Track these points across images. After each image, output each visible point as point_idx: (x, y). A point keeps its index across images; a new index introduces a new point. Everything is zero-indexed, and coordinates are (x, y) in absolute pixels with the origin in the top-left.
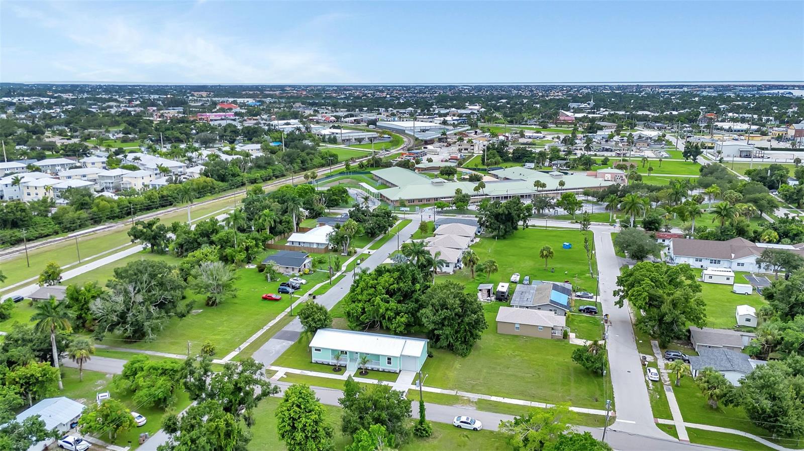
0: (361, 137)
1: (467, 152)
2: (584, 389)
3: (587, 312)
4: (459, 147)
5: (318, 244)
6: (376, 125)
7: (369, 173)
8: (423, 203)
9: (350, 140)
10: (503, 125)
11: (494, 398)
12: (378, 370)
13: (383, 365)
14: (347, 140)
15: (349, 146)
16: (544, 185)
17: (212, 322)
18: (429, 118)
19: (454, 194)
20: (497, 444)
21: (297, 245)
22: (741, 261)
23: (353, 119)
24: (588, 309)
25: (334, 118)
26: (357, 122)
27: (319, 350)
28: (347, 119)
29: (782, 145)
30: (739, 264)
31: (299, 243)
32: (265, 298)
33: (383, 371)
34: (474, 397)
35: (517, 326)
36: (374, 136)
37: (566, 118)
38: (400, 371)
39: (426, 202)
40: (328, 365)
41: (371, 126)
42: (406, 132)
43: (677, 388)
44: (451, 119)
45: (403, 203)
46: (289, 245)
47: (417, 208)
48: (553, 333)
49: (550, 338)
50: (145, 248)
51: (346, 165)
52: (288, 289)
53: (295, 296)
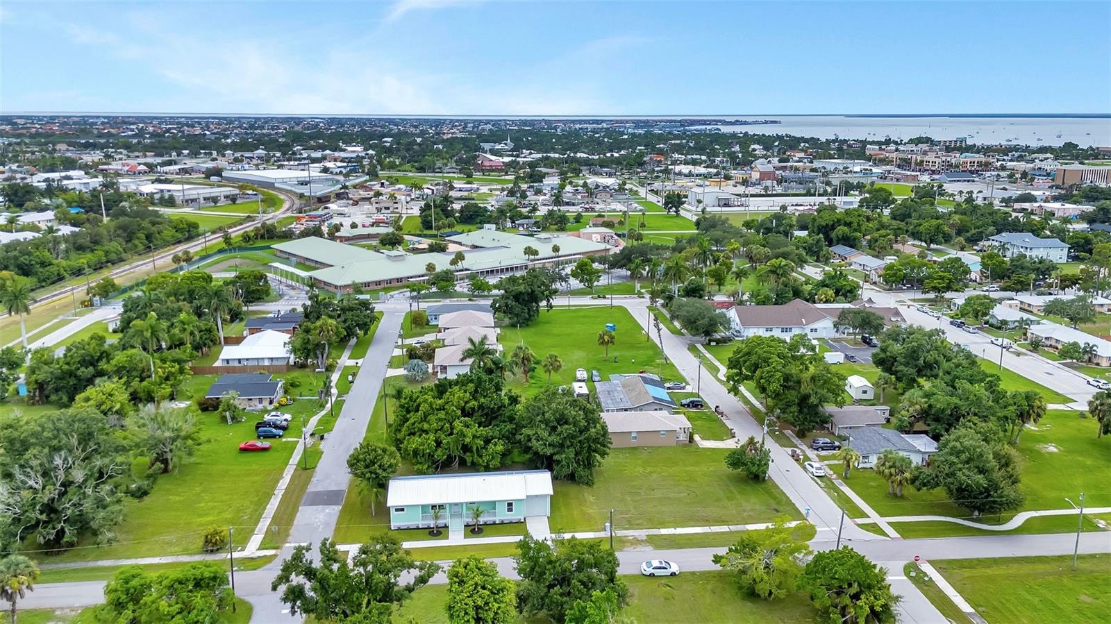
0: (212, 195)
1: (389, 211)
2: (752, 500)
3: (693, 407)
4: (377, 205)
5: (272, 359)
6: (221, 176)
7: (269, 247)
8: (382, 286)
9: (196, 199)
10: (410, 174)
11: (664, 531)
12: (494, 524)
13: (502, 515)
14: (192, 200)
15: (199, 209)
16: (536, 253)
17: (181, 498)
18: (299, 165)
19: (424, 271)
20: (709, 587)
21: (236, 364)
22: (814, 326)
23: (177, 167)
24: (692, 402)
25: (145, 168)
26: (184, 171)
27: (403, 510)
28: (167, 169)
29: (751, 190)
30: (812, 330)
31: (239, 361)
32: (244, 450)
33: (502, 523)
34: (641, 534)
35: (633, 435)
36: (232, 193)
37: (492, 164)
38: (525, 519)
39: (386, 286)
40: (418, 528)
41: (214, 179)
42: (276, 185)
43: (848, 481)
44: (334, 166)
45: (359, 289)
46: (220, 365)
47: (382, 294)
48: (678, 437)
49: (675, 444)
51: (225, 239)
52: (274, 430)
53: (289, 439)
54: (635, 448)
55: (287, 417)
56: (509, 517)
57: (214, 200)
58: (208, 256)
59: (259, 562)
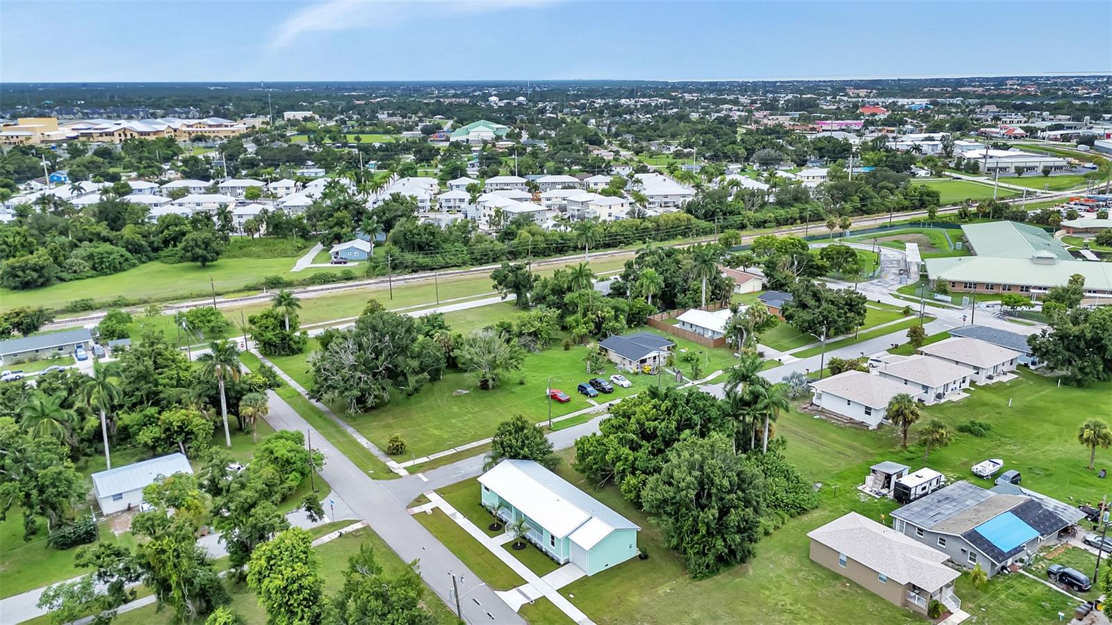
0: (1031, 164)
5: (713, 332)
7: (958, 227)
9: (1005, 168)
12: (541, 551)
13: (545, 545)
14: (1000, 169)
15: (994, 180)
17: (457, 411)
19: (1061, 284)
21: (687, 328)
23: (1058, 133)
25: (1023, 132)
27: (487, 490)
28: (1048, 133)
31: (692, 325)
33: (546, 554)
35: (841, 557)
38: (567, 563)
39: (1001, 291)
41: (1082, 147)
45: (942, 287)
46: (677, 326)
47: (966, 299)
48: (911, 597)
49: (899, 604)
50: (503, 298)
51: (930, 212)
52: (590, 389)
53: (592, 401)
54: (836, 577)
55: (626, 383)
56: (552, 551)
57: (1019, 170)
58: (891, 226)
59: (387, 476)
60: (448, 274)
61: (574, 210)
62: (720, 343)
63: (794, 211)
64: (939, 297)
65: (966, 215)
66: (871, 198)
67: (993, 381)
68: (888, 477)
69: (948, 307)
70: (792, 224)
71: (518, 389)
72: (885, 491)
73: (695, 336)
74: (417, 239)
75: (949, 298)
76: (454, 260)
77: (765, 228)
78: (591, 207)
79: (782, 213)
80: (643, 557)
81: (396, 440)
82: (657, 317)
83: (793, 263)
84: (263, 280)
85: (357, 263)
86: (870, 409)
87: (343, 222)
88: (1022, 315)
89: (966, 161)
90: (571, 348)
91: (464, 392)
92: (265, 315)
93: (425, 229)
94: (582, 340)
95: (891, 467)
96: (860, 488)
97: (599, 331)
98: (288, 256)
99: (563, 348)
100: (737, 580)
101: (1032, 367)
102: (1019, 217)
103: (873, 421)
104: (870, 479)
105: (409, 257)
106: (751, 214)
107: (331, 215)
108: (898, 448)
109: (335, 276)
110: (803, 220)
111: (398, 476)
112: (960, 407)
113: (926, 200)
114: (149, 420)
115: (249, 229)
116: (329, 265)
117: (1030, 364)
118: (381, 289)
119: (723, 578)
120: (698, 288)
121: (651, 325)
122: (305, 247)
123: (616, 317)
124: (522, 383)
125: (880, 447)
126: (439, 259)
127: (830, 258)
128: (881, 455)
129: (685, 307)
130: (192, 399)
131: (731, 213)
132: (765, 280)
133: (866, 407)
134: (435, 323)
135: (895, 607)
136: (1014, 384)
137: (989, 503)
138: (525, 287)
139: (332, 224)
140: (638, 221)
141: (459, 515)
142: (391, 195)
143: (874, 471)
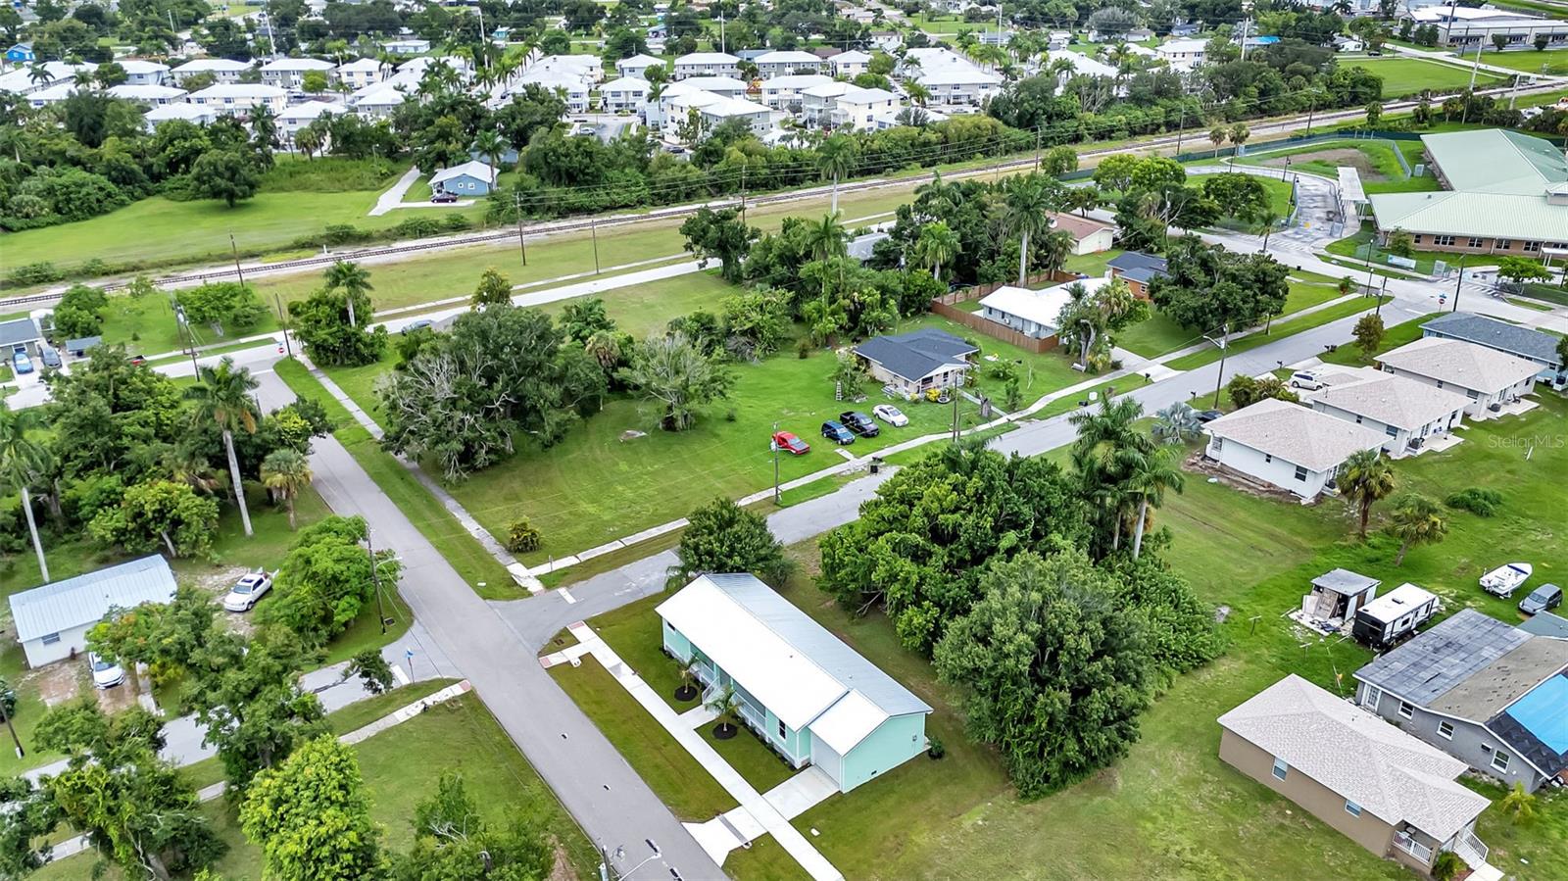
0: (1513, 32)
5: (1040, 326)
7: (1417, 139)
8: (1484, 249)
9: (1477, 38)
12: (763, 741)
13: (771, 734)
14: (1469, 39)
15: (1462, 57)
17: (625, 469)
21: (999, 318)
31: (1003, 313)
33: (772, 747)
35: (1277, 764)
38: (802, 767)
39: (1494, 249)
45: (1402, 244)
46: (980, 313)
47: (1441, 263)
48: (1400, 840)
49: (1380, 854)
50: (701, 266)
51: (1370, 112)
52: (842, 431)
53: (844, 452)
54: (1267, 795)
55: (900, 419)
56: (780, 744)
57: (1500, 41)
58: (1309, 137)
59: (507, 592)
60: (614, 221)
61: (812, 110)
62: (1050, 345)
63: (1158, 112)
64: (1396, 260)
65: (1425, 117)
66: (1277, 90)
67: (1499, 414)
68: (1343, 600)
69: (1411, 278)
70: (1153, 132)
71: (725, 430)
72: (1336, 623)
73: (1008, 331)
74: (564, 163)
75: (1412, 263)
76: (624, 197)
77: (1111, 138)
78: (840, 106)
79: (1138, 114)
80: (935, 754)
81: (523, 527)
82: (949, 299)
83: (1163, 205)
84: (324, 232)
85: (472, 201)
86: (1305, 471)
87: (450, 134)
88: (1530, 292)
89: (1417, 26)
90: (810, 353)
91: (638, 434)
92: (315, 300)
93: (578, 146)
94: (828, 341)
95: (1347, 581)
96: (1293, 616)
97: (856, 325)
98: (366, 189)
99: (797, 355)
100: (1097, 800)
101: (1558, 387)
102: (1508, 121)
103: (1307, 491)
104: (1310, 601)
105: (553, 193)
106: (1090, 117)
107: (430, 123)
108: (1352, 539)
109: (436, 224)
110: (1172, 126)
111: (525, 593)
112: (1447, 461)
113: (1362, 91)
114: (108, 497)
115: (306, 143)
116: (429, 204)
117: (1554, 382)
118: (510, 246)
119: (1071, 796)
120: (1015, 250)
121: (937, 313)
122: (394, 173)
123: (883, 303)
124: (731, 419)
125: (1321, 537)
126: (602, 197)
127: (1220, 194)
128: (1324, 552)
129: (992, 282)
130: (179, 460)
131: (1060, 116)
132: (1118, 232)
133: (1298, 468)
134: (588, 317)
135: (1372, 858)
136: (1532, 417)
137: (1520, 654)
138: (736, 248)
139: (432, 136)
140: (916, 131)
141: (626, 669)
142: (524, 87)
143: (1318, 588)
